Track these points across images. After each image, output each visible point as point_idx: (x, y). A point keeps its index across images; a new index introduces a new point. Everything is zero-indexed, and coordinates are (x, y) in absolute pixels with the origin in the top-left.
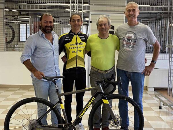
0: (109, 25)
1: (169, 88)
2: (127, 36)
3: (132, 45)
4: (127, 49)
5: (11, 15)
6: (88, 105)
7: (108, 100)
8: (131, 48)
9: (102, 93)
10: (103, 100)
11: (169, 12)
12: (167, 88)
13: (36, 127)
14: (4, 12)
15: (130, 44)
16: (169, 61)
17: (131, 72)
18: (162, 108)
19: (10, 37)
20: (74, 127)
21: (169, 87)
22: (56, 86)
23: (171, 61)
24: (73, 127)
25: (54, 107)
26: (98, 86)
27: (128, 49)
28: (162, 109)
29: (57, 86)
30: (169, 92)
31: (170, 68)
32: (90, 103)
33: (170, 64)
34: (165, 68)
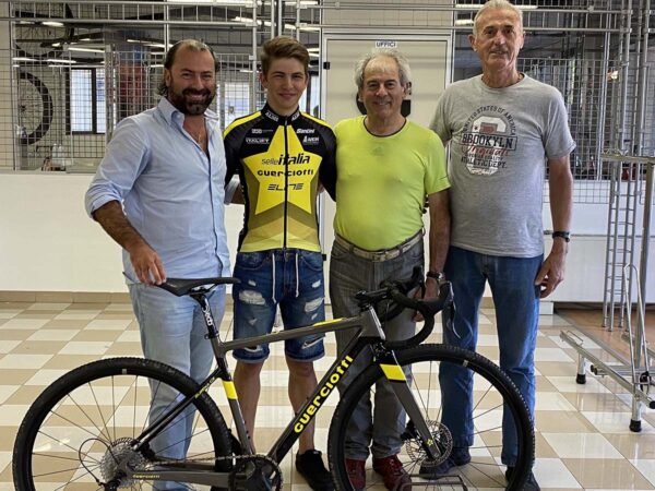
0: (402, 85)
1: (609, 305)
2: (478, 123)
3: (496, 158)
4: (477, 171)
5: (38, 41)
6: (328, 384)
7: (402, 365)
8: (493, 170)
9: (378, 339)
10: (382, 366)
11: (608, 30)
12: (601, 304)
13: (132, 468)
14: (14, 29)
15: (491, 153)
16: (611, 209)
17: (493, 257)
18: (587, 378)
19: (36, 120)
20: (275, 468)
21: (608, 300)
22: (208, 314)
23: (617, 209)
24: (270, 468)
25: (198, 391)
26: (363, 314)
27: (484, 172)
28: (587, 385)
29: (211, 316)
30: (609, 319)
31: (612, 233)
32: (335, 378)
33: (613, 220)
34: (593, 233)
